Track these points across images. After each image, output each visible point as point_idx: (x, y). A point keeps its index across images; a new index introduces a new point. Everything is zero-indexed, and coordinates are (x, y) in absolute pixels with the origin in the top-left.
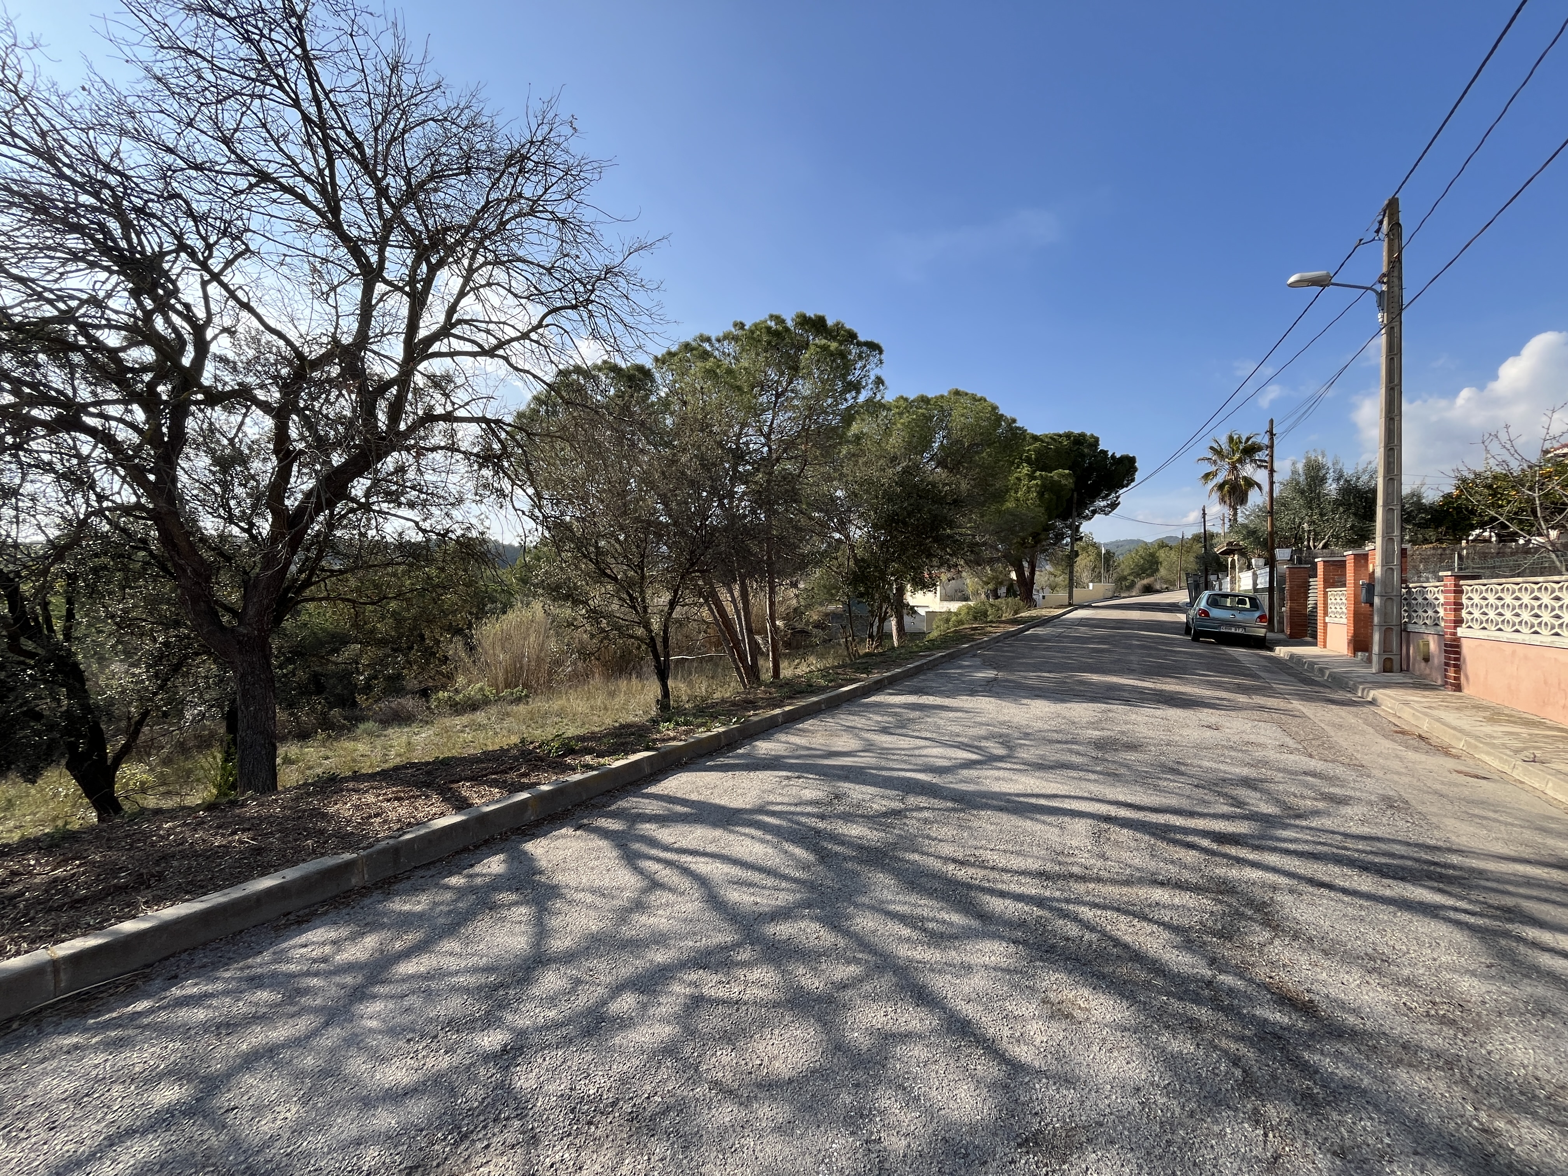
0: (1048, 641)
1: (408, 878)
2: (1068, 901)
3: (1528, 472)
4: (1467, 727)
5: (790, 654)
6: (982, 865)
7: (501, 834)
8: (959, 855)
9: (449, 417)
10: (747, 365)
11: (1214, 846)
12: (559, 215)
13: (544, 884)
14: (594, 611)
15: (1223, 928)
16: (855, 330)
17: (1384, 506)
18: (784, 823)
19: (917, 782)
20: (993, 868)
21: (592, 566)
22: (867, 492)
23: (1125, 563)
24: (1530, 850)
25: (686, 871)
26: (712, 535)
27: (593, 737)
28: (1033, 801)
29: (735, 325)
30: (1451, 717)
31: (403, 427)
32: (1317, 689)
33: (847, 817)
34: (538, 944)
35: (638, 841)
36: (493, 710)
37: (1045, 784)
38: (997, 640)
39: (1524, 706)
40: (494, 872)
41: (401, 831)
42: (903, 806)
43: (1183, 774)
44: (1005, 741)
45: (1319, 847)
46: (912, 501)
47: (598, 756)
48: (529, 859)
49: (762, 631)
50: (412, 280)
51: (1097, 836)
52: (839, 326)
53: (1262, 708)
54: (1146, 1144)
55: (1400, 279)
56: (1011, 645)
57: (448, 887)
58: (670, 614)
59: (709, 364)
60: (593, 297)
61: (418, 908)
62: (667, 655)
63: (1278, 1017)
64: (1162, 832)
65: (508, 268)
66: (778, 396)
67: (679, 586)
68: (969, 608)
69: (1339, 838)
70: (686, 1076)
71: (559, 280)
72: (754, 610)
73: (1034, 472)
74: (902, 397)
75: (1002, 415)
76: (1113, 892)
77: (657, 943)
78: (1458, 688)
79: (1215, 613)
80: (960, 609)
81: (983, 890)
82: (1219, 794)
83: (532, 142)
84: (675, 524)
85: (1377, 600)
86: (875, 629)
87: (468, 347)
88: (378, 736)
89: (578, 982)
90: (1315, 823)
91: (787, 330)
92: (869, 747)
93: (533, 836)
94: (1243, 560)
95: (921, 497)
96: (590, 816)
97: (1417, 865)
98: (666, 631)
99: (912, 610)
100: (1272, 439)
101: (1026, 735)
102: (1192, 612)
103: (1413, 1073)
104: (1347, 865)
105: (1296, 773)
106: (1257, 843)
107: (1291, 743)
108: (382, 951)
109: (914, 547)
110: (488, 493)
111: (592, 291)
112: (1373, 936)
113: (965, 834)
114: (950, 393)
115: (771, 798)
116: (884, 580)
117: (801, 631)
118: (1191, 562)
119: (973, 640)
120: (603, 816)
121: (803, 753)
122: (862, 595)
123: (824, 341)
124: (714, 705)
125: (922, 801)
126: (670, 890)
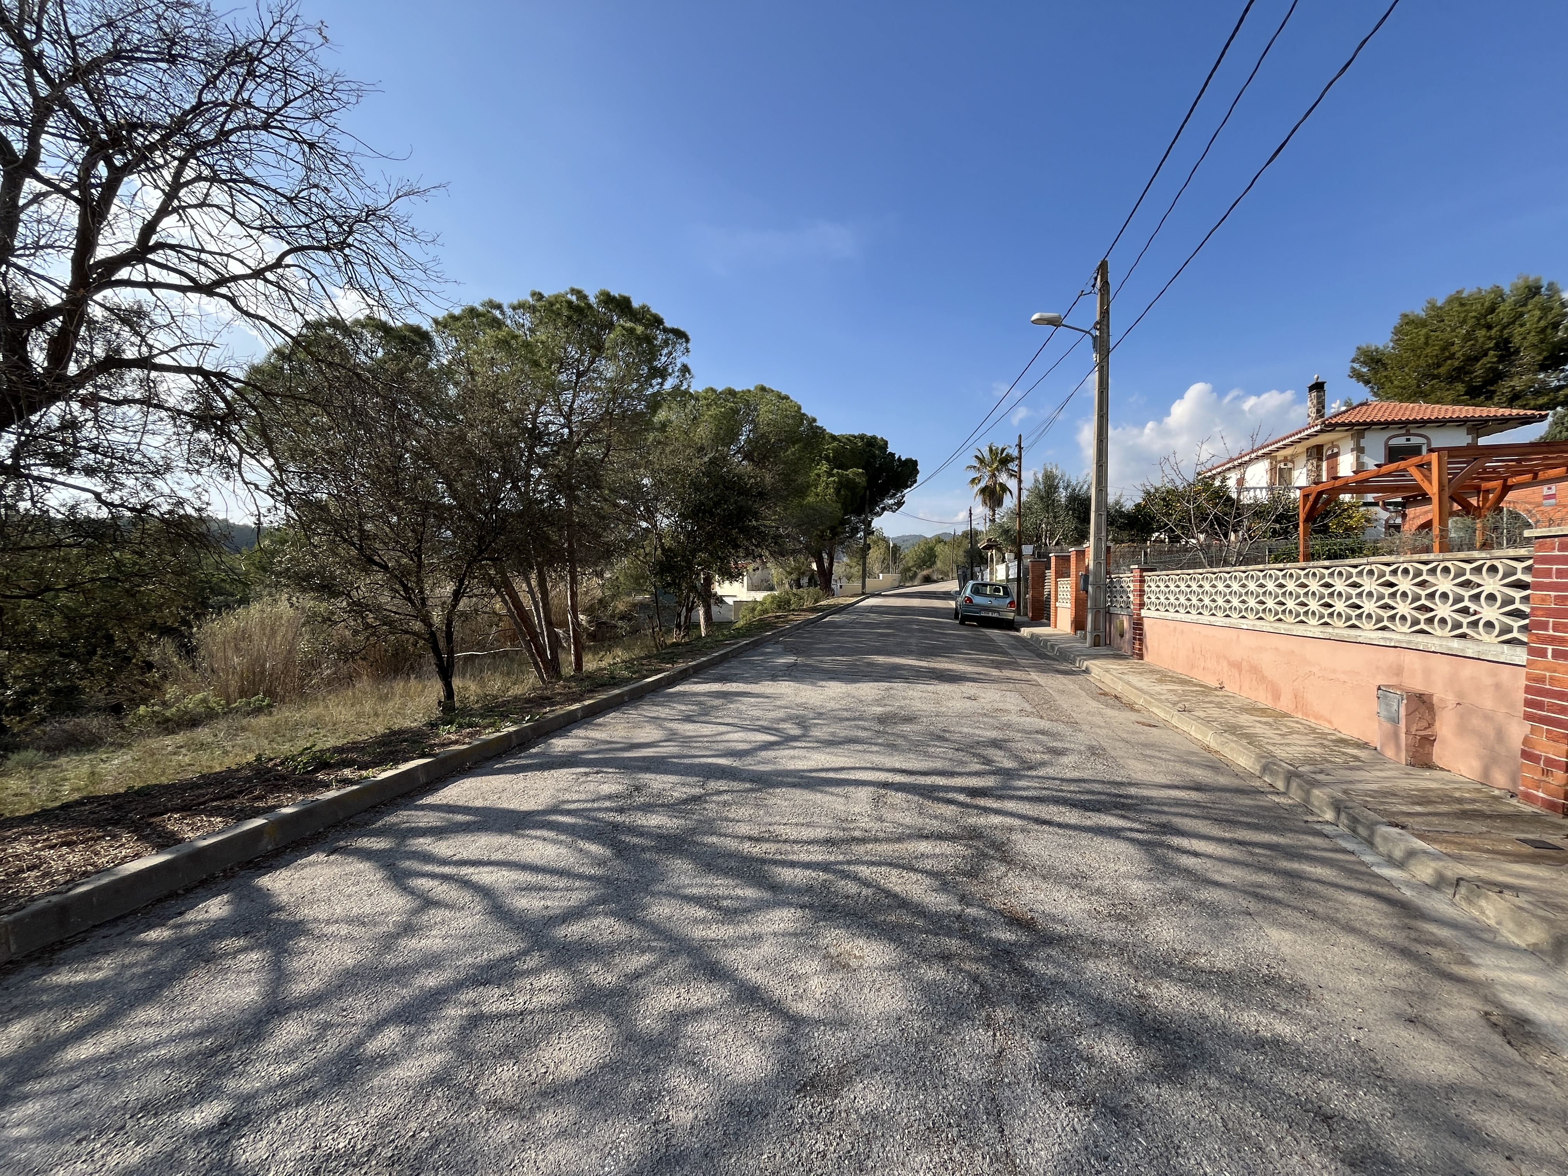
0: (843, 627)
1: (84, 940)
2: (849, 863)
3: (1188, 489)
4: (1145, 688)
5: (594, 646)
6: (776, 840)
7: (224, 871)
8: (755, 833)
9: (145, 363)
10: (544, 338)
11: (968, 800)
12: (306, 137)
13: (284, 922)
14: (358, 603)
15: (972, 868)
16: (662, 315)
17: (1096, 512)
18: (580, 821)
19: (718, 766)
20: (785, 841)
21: (354, 552)
22: (673, 480)
23: (909, 556)
24: (1179, 778)
25: (466, 884)
26: (504, 520)
27: (355, 747)
28: (823, 775)
29: (533, 294)
30: (1135, 680)
31: (73, 369)
32: (1048, 662)
33: (647, 808)
34: (273, 992)
35: (409, 859)
36: (222, 725)
37: (834, 758)
38: (798, 627)
39: (1180, 669)
40: (214, 917)
41: (72, 883)
42: (703, 792)
43: (947, 740)
44: (801, 722)
45: (1044, 792)
46: (718, 492)
47: (359, 769)
48: (266, 895)
49: (564, 624)
50: (83, 184)
51: (876, 801)
52: (645, 309)
53: (1008, 680)
54: (904, 1065)
55: (1108, 327)
56: (810, 632)
57: (144, 944)
58: (454, 606)
59: (501, 334)
60: (350, 240)
61: (99, 976)
62: (451, 652)
63: (1006, 935)
64: (928, 793)
65: (230, 188)
66: (579, 375)
67: (465, 575)
68: (774, 597)
69: (1058, 782)
70: (459, 1102)
71: (306, 214)
72: (554, 602)
73: (832, 469)
74: (712, 389)
75: (804, 414)
76: (885, 849)
77: (428, 966)
78: (1141, 657)
79: (978, 600)
80: (765, 598)
81: (776, 863)
82: (974, 755)
83: (265, 42)
84: (461, 507)
85: (1090, 589)
86: (683, 619)
87: (174, 279)
88: (42, 768)
89: (326, 1026)
90: (1041, 772)
91: (590, 306)
92: (672, 736)
93: (271, 868)
94: (999, 554)
95: (727, 488)
96: (349, 836)
97: (1108, 799)
98: (449, 625)
99: (720, 600)
100: (1020, 452)
101: (820, 715)
102: (960, 599)
103: (1097, 962)
104: (1062, 804)
105: (1030, 733)
106: (999, 793)
107: (1028, 708)
108: (38, 1039)
109: (721, 537)
110: (208, 461)
111: (350, 233)
112: (1077, 859)
113: (761, 813)
114: (756, 388)
115: (567, 796)
116: (690, 567)
117: (604, 623)
118: (960, 556)
119: (776, 628)
120: (365, 835)
121: (603, 747)
122: (669, 585)
123: (632, 325)
124: (505, 704)
125: (722, 785)
126: (446, 906)
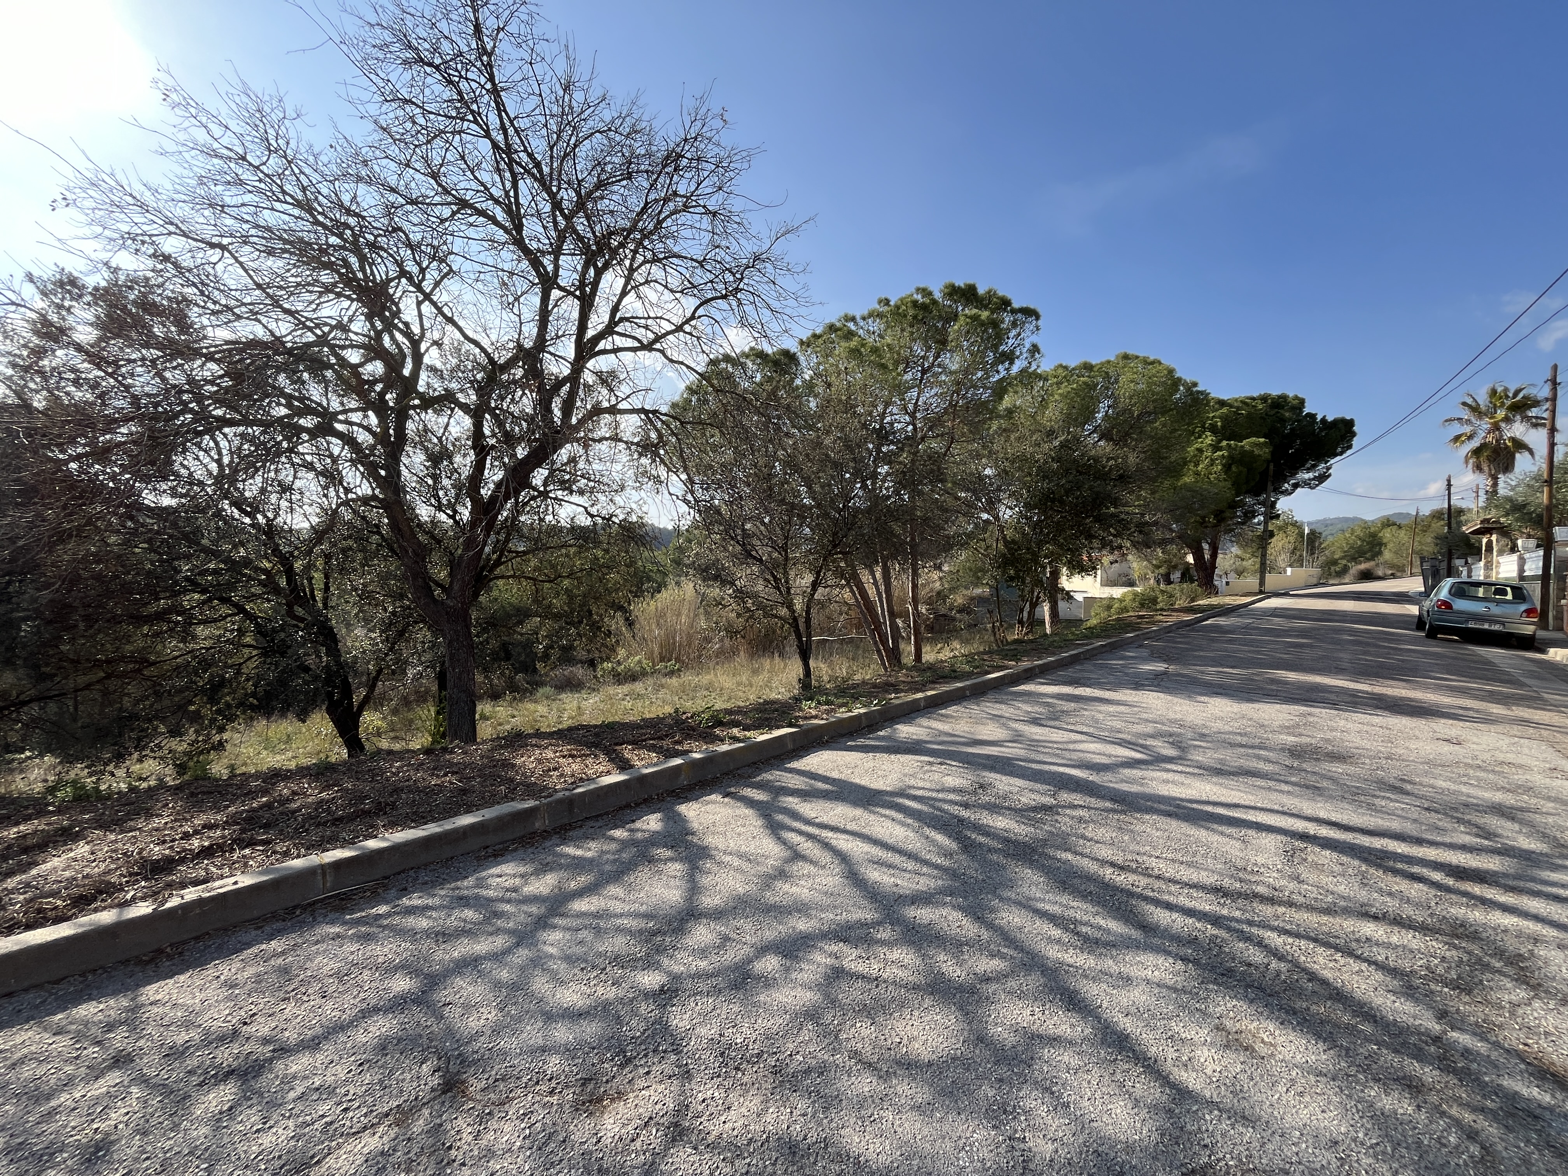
0: (1232, 632)
1: (581, 827)
2: (1250, 923)
5: (933, 638)
6: (1146, 872)
7: (658, 795)
8: (1119, 859)
9: (613, 410)
10: (891, 342)
11: (1450, 882)
12: (711, 208)
13: (696, 845)
14: (740, 591)
15: (1460, 977)
16: (1009, 296)
18: (925, 808)
19: (1071, 777)
20: (1158, 877)
21: (739, 548)
22: (1020, 469)
23: (1336, 545)
25: (826, 846)
26: (855, 516)
27: (739, 711)
28: (1209, 809)
29: (881, 302)
31: (574, 421)
33: (993, 808)
34: (690, 899)
35: (782, 813)
36: (650, 681)
37: (1224, 791)
38: (1169, 630)
40: (653, 829)
41: (575, 784)
42: (1054, 802)
43: (1407, 793)
44: (1176, 741)
46: (1070, 478)
47: (744, 730)
48: (682, 820)
49: (904, 614)
50: (582, 284)
51: (1290, 855)
52: (991, 294)
53: (1526, 722)
56: (1185, 636)
57: (613, 839)
58: (813, 595)
59: (853, 344)
60: (741, 285)
61: (589, 854)
62: (809, 636)
64: (1377, 859)
65: (664, 265)
66: (924, 372)
67: (821, 568)
68: (1136, 594)
70: (827, 1041)
71: (711, 272)
72: (896, 593)
73: (1220, 441)
74: (1061, 366)
75: (1179, 379)
76: (1311, 920)
77: (799, 911)
79: (1460, 605)
80: (1124, 595)
81: (1146, 899)
82: (1459, 821)
83: (686, 140)
84: (818, 506)
86: (1025, 614)
87: (630, 343)
88: (553, 700)
89: (726, 938)
91: (934, 302)
92: (1017, 738)
93: (687, 800)
94: (1505, 540)
95: (1081, 473)
96: (737, 785)
98: (808, 612)
99: (1068, 596)
100: (1554, 389)
101: (1203, 736)
102: (1427, 604)
106: (1512, 883)
108: (560, 889)
109: (1072, 527)
110: (646, 480)
111: (742, 279)
113: (1126, 838)
114: (1117, 356)
115: (912, 782)
116: (1036, 562)
117: (944, 615)
118: (1428, 544)
119: (1139, 629)
120: (748, 786)
121: (946, 739)
122: (1012, 579)
123: (975, 311)
124: (855, 686)
125: (1077, 798)
126: (811, 862)
